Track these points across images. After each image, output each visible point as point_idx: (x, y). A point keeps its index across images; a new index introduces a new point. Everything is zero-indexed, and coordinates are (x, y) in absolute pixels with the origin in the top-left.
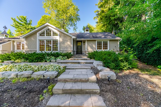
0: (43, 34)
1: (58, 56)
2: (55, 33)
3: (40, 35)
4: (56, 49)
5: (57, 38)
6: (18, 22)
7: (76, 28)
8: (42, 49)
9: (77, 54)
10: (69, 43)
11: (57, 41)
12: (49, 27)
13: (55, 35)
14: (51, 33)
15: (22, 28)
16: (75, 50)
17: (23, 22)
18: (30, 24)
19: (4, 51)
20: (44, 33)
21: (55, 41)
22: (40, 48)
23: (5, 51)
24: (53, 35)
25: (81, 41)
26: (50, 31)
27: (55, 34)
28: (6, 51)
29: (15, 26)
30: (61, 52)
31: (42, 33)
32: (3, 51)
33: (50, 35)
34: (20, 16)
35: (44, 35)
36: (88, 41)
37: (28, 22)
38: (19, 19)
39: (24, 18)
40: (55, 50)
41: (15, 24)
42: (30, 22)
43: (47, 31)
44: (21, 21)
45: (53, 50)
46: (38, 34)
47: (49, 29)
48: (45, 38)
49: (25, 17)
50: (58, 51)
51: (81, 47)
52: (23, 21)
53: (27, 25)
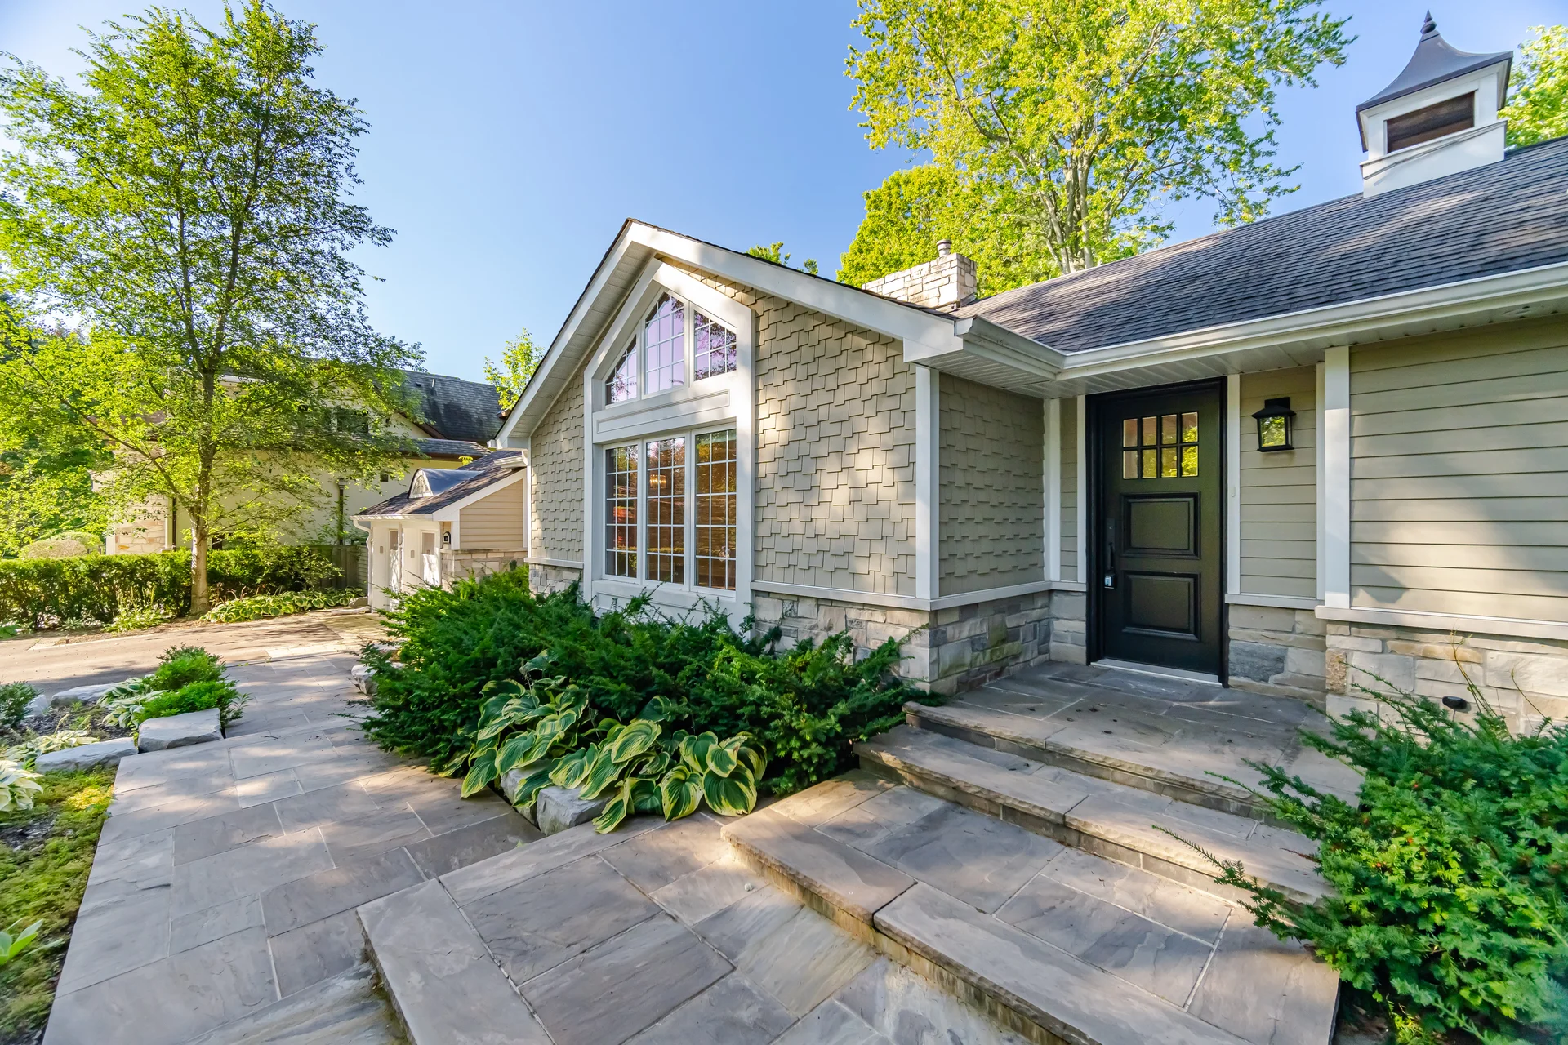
5: (732, 398)
8: (616, 548)
11: (728, 451)
19: (470, 552)
23: (482, 556)
25: (1201, 393)
28: (487, 551)
30: (768, 613)
32: (464, 552)
50: (741, 596)
51: (1204, 508)
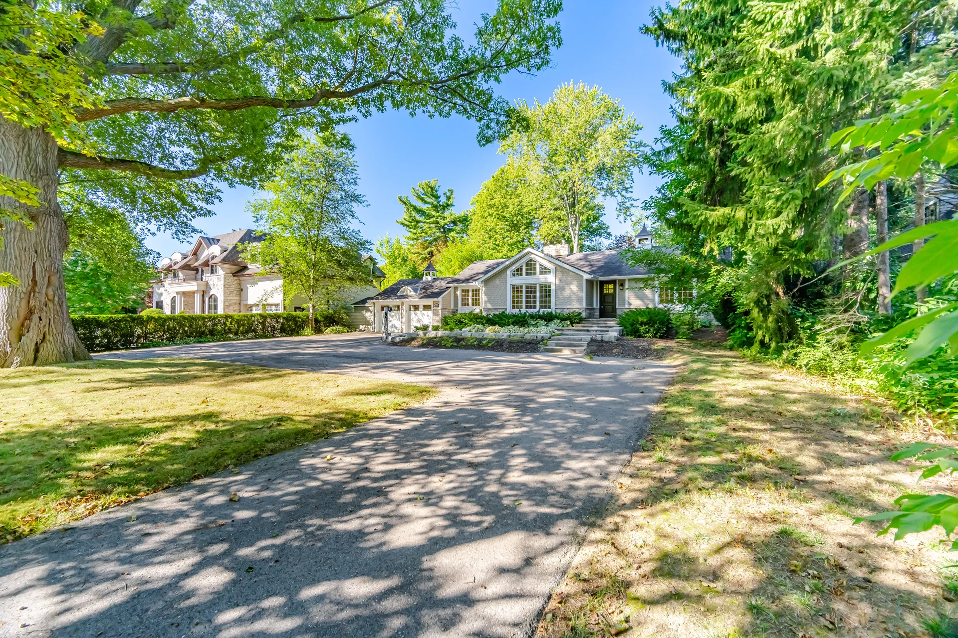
0: (518, 272)
1: (552, 320)
2: (545, 268)
3: (514, 275)
4: (546, 303)
5: (551, 279)
6: (415, 208)
7: (628, 204)
8: (515, 304)
9: (601, 316)
10: (574, 288)
11: (549, 287)
12: (533, 256)
13: (545, 273)
14: (535, 269)
15: (426, 226)
16: (596, 305)
17: (429, 203)
18: (448, 205)
20: (521, 270)
21: (545, 287)
22: (513, 302)
24: (541, 273)
25: (614, 282)
26: (535, 264)
27: (545, 270)
28: (445, 309)
29: (407, 223)
30: (559, 311)
31: (517, 270)
32: (442, 309)
33: (535, 274)
34: (420, 183)
35: (521, 274)
36: (629, 280)
37: (443, 200)
38: (419, 197)
39: (432, 188)
40: (545, 307)
41: (407, 218)
42: (449, 198)
43: (527, 265)
44: (423, 200)
45: (541, 307)
46: (509, 272)
47: (531, 260)
48: (523, 280)
49: (432, 184)
50: (553, 309)
51: (614, 295)
52: (428, 200)
53: (440, 213)
